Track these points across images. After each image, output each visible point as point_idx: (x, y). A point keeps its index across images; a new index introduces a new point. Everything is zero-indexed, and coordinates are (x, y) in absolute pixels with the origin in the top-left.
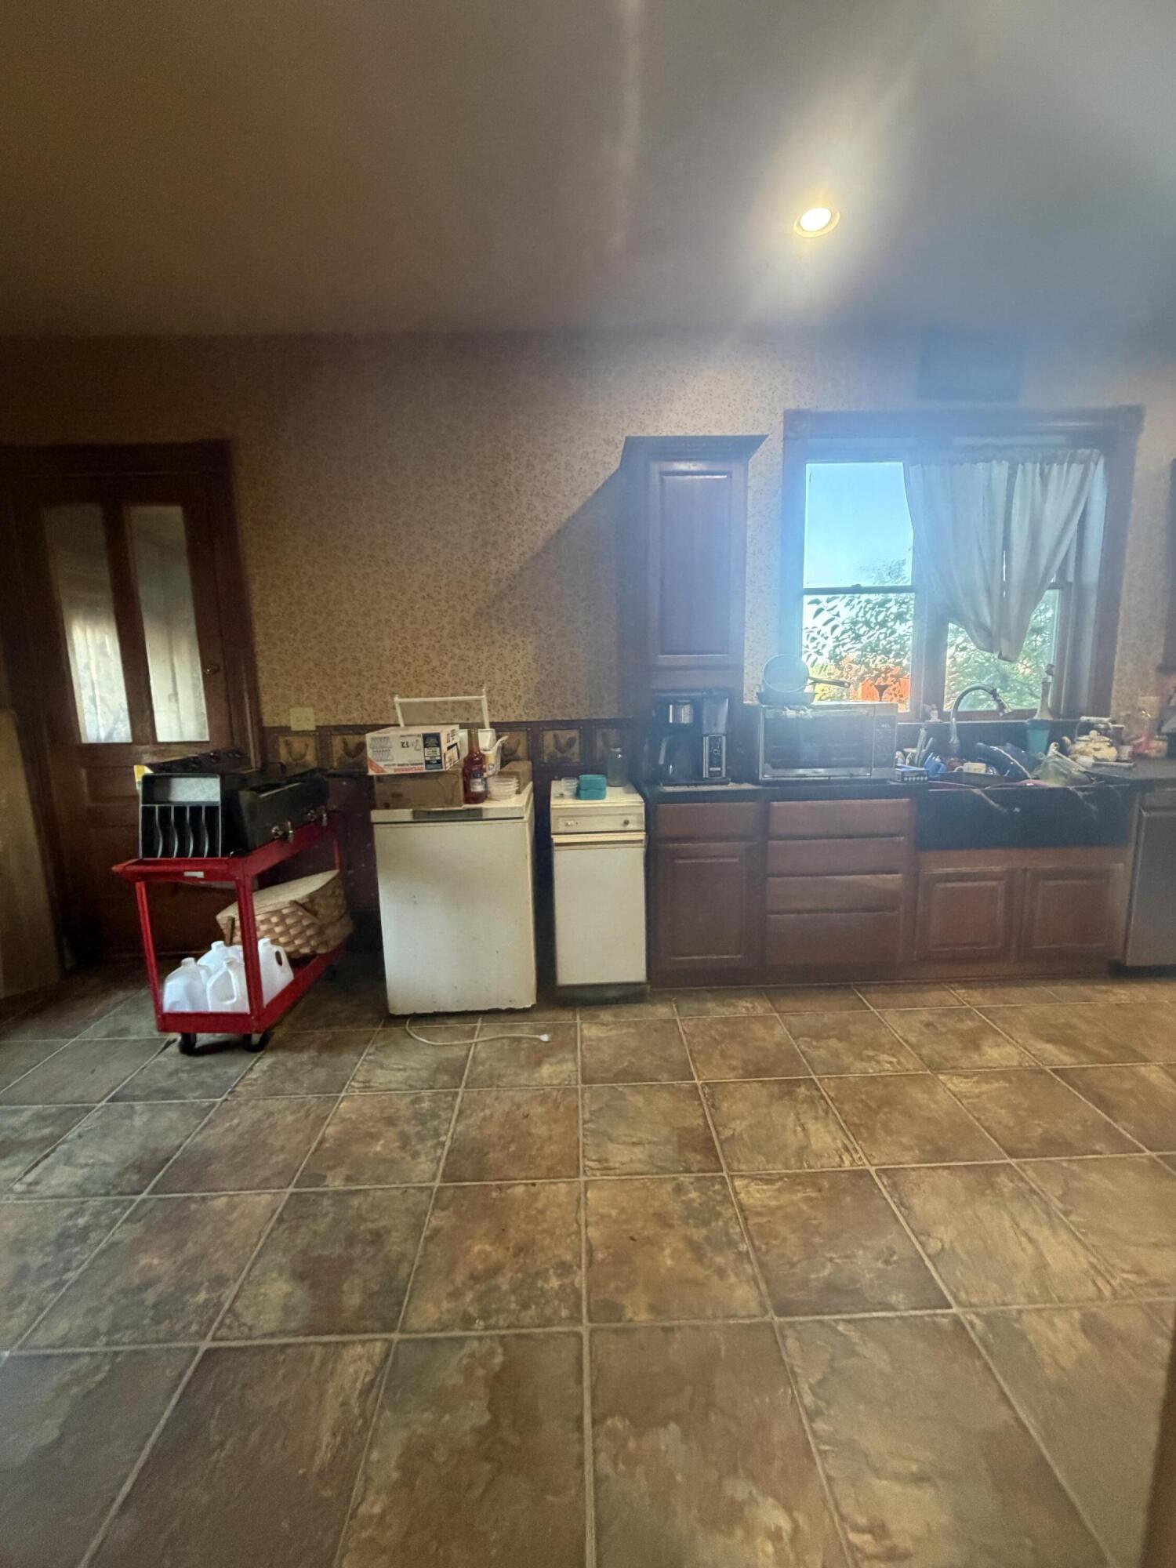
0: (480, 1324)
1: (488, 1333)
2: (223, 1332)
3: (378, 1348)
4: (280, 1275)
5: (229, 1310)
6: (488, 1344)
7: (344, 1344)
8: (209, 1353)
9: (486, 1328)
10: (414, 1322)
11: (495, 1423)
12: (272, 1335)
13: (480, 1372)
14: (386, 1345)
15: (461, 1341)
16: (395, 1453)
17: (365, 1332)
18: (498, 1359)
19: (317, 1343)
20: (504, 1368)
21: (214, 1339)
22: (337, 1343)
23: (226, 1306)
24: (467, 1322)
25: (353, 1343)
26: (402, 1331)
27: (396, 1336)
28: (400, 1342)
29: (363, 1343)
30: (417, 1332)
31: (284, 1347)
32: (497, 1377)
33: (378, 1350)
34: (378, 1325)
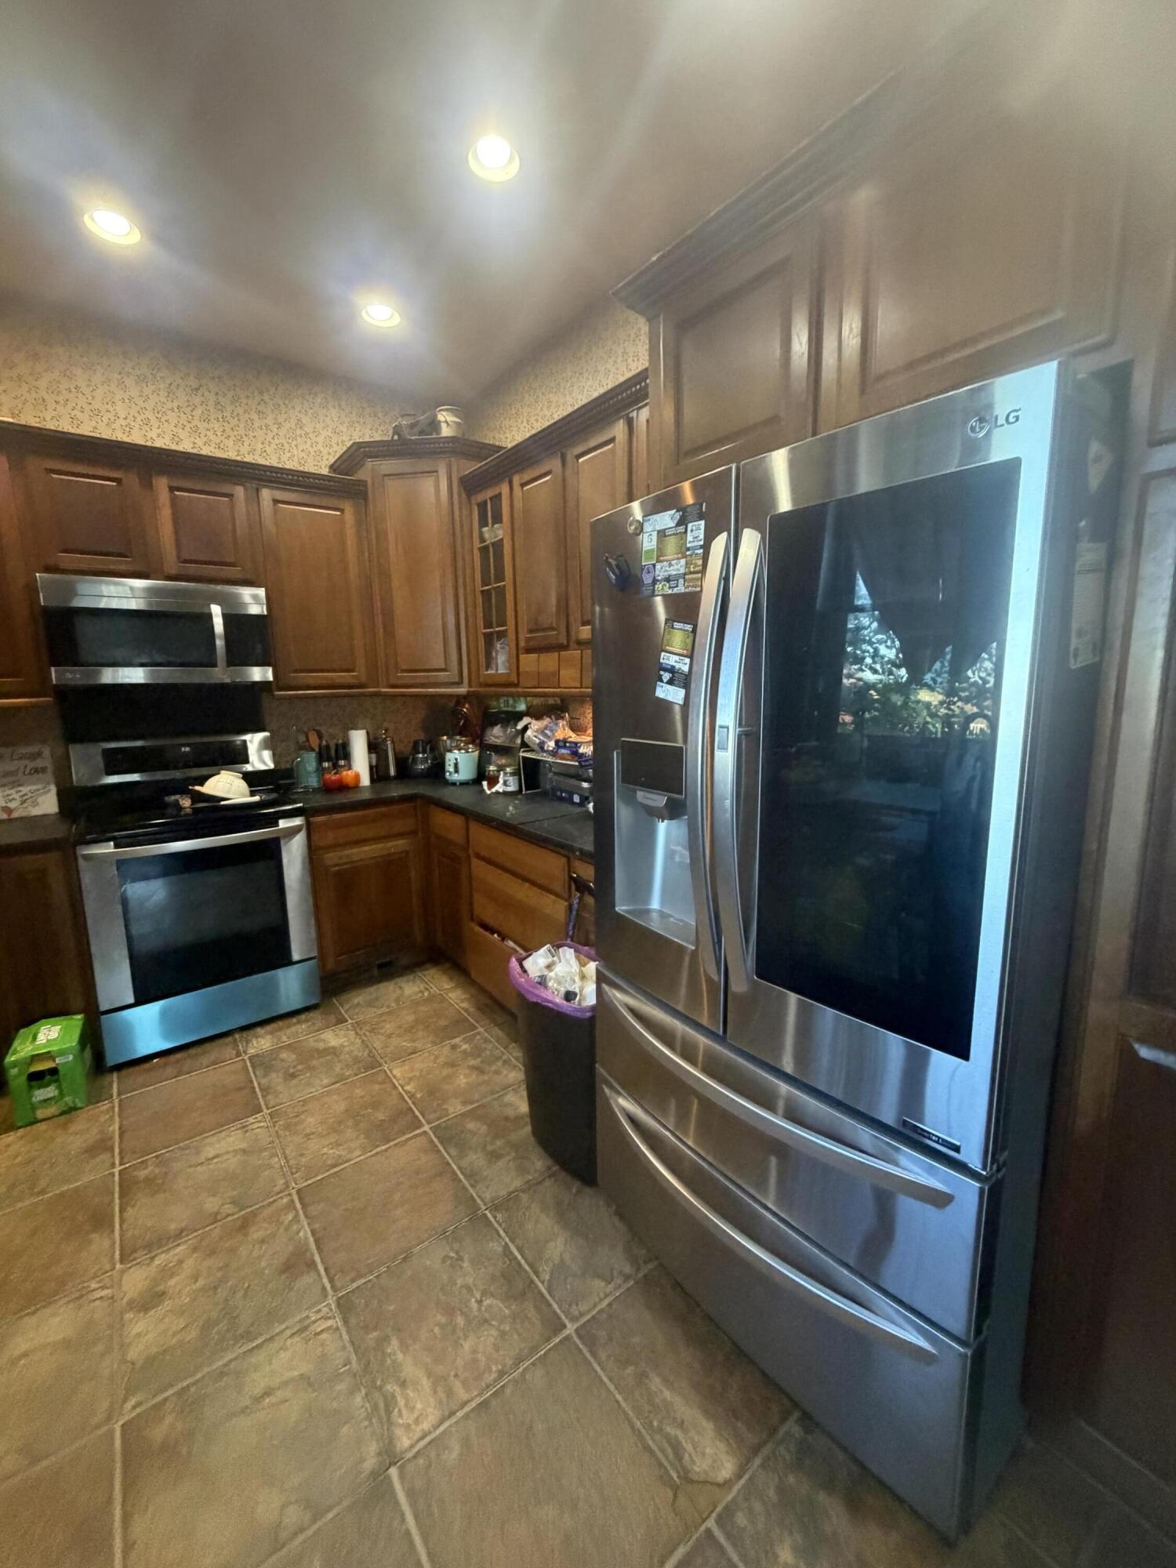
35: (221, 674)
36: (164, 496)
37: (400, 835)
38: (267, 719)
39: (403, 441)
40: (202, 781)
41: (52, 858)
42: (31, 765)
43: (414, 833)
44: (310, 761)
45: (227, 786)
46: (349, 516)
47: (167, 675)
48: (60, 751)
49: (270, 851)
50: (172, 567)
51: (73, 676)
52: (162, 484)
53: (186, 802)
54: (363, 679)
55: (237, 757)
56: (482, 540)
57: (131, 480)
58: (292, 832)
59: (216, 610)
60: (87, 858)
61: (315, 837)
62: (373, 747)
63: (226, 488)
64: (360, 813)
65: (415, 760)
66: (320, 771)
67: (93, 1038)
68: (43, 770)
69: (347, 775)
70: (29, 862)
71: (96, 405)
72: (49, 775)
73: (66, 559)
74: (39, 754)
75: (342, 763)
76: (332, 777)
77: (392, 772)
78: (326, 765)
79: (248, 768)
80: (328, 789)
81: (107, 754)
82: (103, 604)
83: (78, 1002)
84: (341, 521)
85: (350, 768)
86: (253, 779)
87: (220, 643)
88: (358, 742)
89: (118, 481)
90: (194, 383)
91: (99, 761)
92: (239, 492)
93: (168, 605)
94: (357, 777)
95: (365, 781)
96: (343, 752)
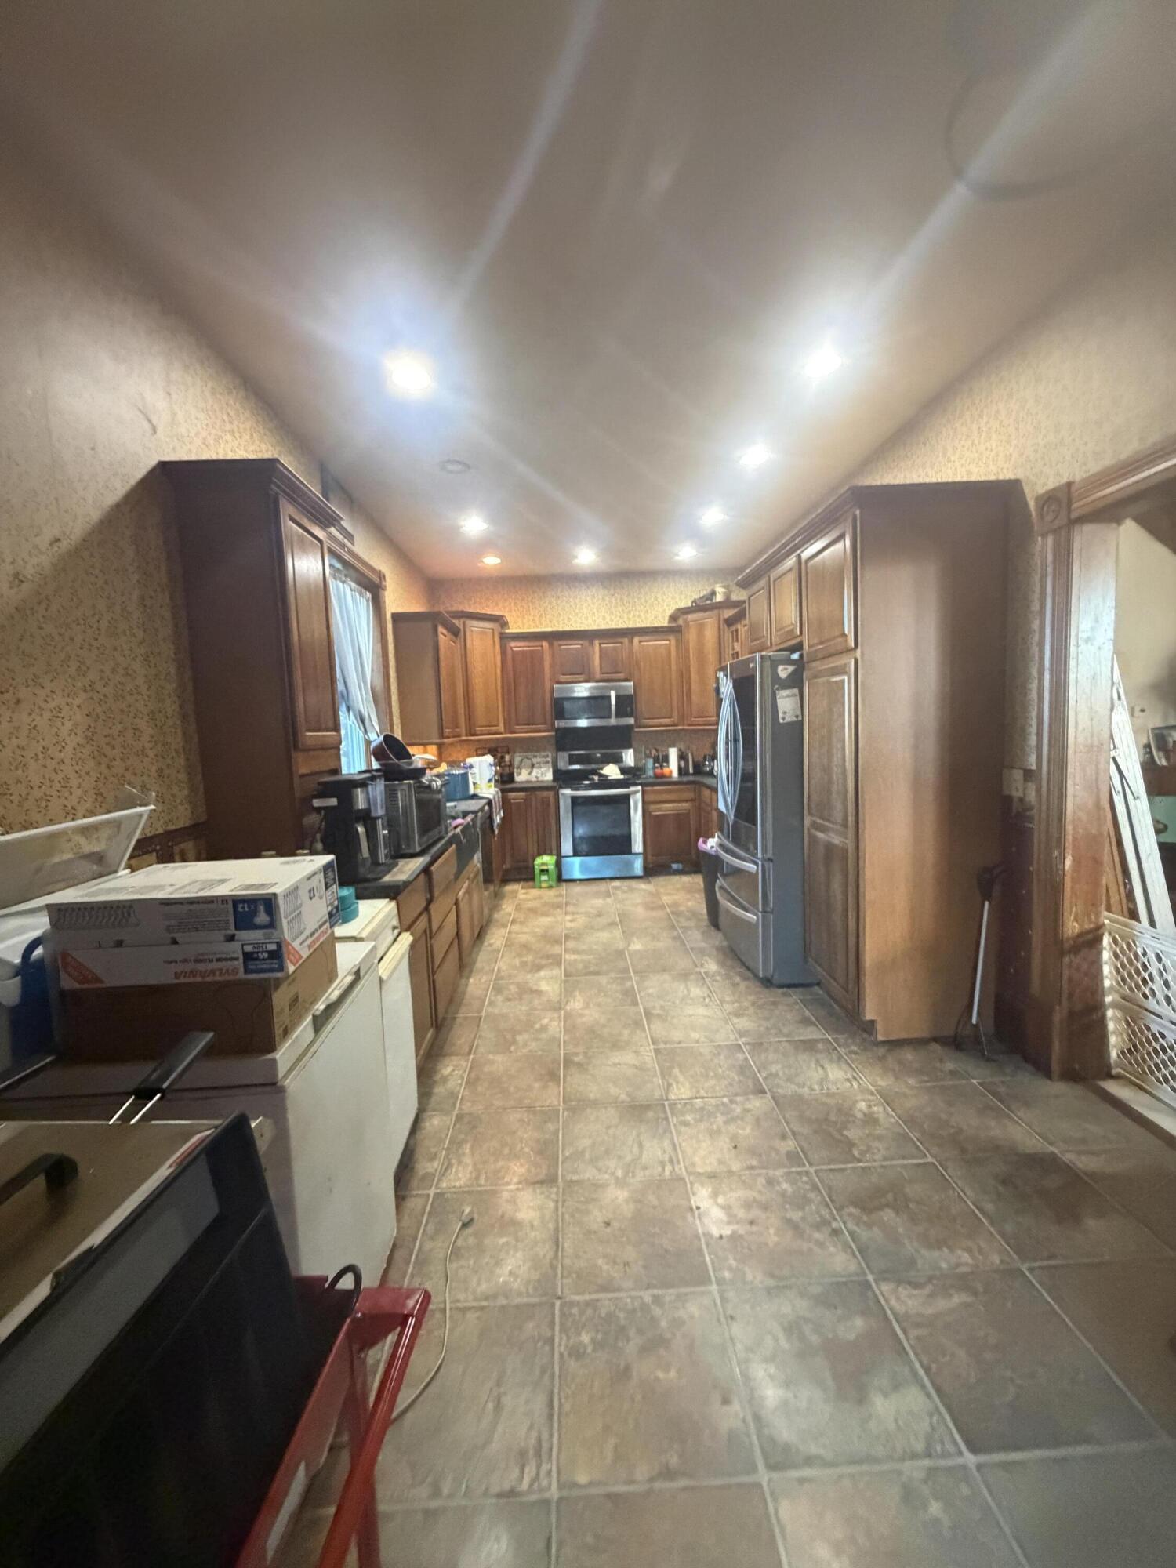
0: (834, 1225)
1: (837, 1217)
2: (950, 1448)
3: (886, 1288)
4: (870, 1416)
5: (929, 1455)
6: (846, 1218)
7: (896, 1315)
8: (974, 1449)
9: (835, 1219)
10: (853, 1267)
11: (887, 1205)
12: (923, 1387)
13: (865, 1218)
14: (881, 1283)
15: (852, 1233)
16: (936, 1254)
17: (879, 1302)
18: (852, 1210)
19: (908, 1340)
20: (855, 1205)
21: (960, 1453)
22: (898, 1322)
23: (927, 1462)
24: (836, 1232)
25: (891, 1309)
26: (865, 1274)
27: (870, 1278)
28: (872, 1273)
29: (887, 1301)
30: (860, 1264)
31: (927, 1370)
32: (864, 1209)
33: (887, 1288)
34: (870, 1293)
35: (613, 721)
36: (597, 648)
37: (686, 801)
38: (634, 743)
39: (697, 606)
40: (602, 769)
41: (551, 794)
42: (545, 760)
43: (692, 800)
44: (650, 763)
45: (612, 771)
46: (673, 642)
47: (597, 722)
48: (554, 755)
49: (626, 799)
50: (598, 676)
51: (562, 724)
52: (597, 642)
53: (596, 778)
54: (676, 722)
55: (617, 760)
56: (733, 649)
57: (586, 643)
58: (636, 792)
59: (613, 694)
60: (563, 794)
61: (646, 797)
62: (682, 757)
63: (620, 640)
64: (670, 787)
65: (704, 765)
66: (654, 768)
67: (559, 865)
68: (547, 762)
69: (666, 771)
70: (545, 793)
71: (577, 611)
72: (550, 765)
73: (563, 678)
74: (548, 756)
75: (665, 764)
76: (659, 771)
77: (691, 771)
78: (657, 765)
79: (622, 765)
80: (656, 776)
81: (571, 756)
82: (576, 695)
83: (554, 852)
84: (670, 644)
85: (668, 766)
86: (623, 771)
87: (613, 708)
88: (673, 754)
89: (582, 645)
90: (612, 592)
91: (567, 759)
92: (626, 640)
93: (596, 693)
94: (671, 772)
95: (675, 774)
96: (666, 759)
